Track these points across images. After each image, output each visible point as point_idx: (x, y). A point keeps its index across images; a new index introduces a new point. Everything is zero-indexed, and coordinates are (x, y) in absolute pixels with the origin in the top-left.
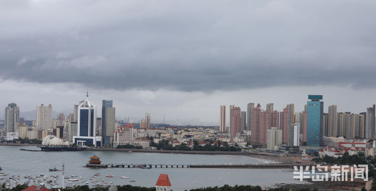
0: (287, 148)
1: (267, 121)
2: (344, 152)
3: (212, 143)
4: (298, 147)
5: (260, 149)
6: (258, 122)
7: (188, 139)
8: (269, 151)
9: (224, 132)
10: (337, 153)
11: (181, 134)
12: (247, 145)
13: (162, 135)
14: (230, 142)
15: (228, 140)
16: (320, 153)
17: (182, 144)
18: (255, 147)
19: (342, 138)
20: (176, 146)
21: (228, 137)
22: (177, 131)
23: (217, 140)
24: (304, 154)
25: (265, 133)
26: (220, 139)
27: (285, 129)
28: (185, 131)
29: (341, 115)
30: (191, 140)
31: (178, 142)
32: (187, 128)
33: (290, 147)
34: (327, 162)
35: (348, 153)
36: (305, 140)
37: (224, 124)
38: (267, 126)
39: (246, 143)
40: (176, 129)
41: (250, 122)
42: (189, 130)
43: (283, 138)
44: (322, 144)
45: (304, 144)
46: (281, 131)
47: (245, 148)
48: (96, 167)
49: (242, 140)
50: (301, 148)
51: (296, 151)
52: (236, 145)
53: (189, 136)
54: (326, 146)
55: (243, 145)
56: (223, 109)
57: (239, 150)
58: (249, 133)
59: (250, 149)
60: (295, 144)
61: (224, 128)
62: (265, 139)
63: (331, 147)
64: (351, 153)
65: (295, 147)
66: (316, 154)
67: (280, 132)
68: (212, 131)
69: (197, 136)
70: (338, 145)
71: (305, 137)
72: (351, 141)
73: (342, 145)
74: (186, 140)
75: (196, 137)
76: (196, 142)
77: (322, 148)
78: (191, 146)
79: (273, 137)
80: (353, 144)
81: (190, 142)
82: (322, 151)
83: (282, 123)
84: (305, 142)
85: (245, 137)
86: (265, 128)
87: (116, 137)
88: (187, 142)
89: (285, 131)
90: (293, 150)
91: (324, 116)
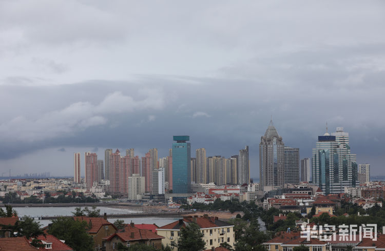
0: (152, 197)
1: (128, 168)
2: (215, 198)
3: (65, 194)
4: (163, 195)
5: (121, 199)
6: (117, 170)
7: (39, 191)
8: (130, 201)
9: (79, 183)
10: (208, 199)
11: (30, 186)
12: (105, 196)
13: (8, 188)
14: (86, 192)
15: (84, 191)
16: (188, 200)
17: (32, 196)
18: (114, 197)
19: (213, 184)
20: (25, 199)
21: (83, 188)
22: (25, 183)
23: (71, 191)
24: (171, 202)
25: (125, 181)
26: (75, 190)
27: (148, 175)
28: (35, 182)
29: (210, 159)
30: (42, 191)
31: (27, 194)
32: (36, 179)
33: (154, 195)
34: (197, 209)
35: (220, 199)
36: (171, 188)
37: (79, 174)
38: (127, 173)
39: (104, 194)
40: (25, 180)
41: (108, 171)
42: (39, 181)
43: (146, 187)
44: (191, 191)
45: (171, 192)
46: (144, 178)
47: (104, 199)
49: (100, 190)
50: (167, 197)
51: (162, 198)
52: (94, 196)
53: (39, 188)
54: (195, 192)
55: (101, 195)
56: (77, 157)
57: (97, 200)
58: (107, 183)
59: (109, 199)
60: (160, 192)
61: (79, 178)
62: (125, 189)
63: (201, 193)
64: (224, 199)
65: (160, 195)
66: (184, 201)
67: (143, 179)
68: (65, 182)
69: (48, 187)
70: (208, 191)
71: (171, 184)
72: (223, 187)
73: (213, 191)
74: (36, 192)
75: (47, 189)
76: (47, 194)
77: (191, 195)
78: (43, 198)
79: (135, 185)
80: (225, 190)
81: (40, 194)
82: (191, 198)
83: (145, 170)
84: (171, 190)
85: (103, 187)
86: (125, 176)
88: (38, 194)
89: (148, 178)
90: (158, 198)
91: (192, 162)
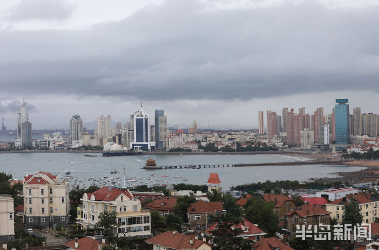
0: (319, 147)
1: (300, 124)
2: (369, 148)
3: (252, 144)
4: (328, 145)
5: (295, 148)
6: (292, 125)
7: (232, 142)
8: (302, 150)
9: (262, 135)
10: (363, 149)
11: (225, 137)
12: (283, 145)
13: (208, 139)
14: (268, 143)
15: (267, 142)
16: (348, 149)
17: (227, 146)
18: (290, 146)
19: (367, 136)
20: (221, 148)
21: (266, 139)
22: (222, 135)
23: (257, 141)
24: (334, 151)
25: (299, 133)
26: (259, 141)
27: (316, 130)
28: (228, 134)
29: (364, 115)
30: (234, 142)
31: (223, 145)
32: (230, 132)
33: (321, 145)
34: (355, 158)
35: (372, 149)
36: (334, 139)
37: (262, 127)
38: (300, 128)
39: (282, 144)
40: (221, 133)
41: (285, 125)
42: (232, 133)
43: (315, 138)
44: (349, 142)
45: (334, 142)
46: (313, 131)
47: (282, 148)
48: (152, 168)
49: (279, 141)
50: (331, 146)
51: (327, 149)
52: (274, 145)
53: (232, 139)
54: (353, 143)
55: (280, 145)
56: (261, 114)
57: (277, 149)
58: (285, 134)
59: (286, 148)
60: (326, 143)
61: (262, 131)
62: (299, 139)
63: (358, 144)
64: (375, 149)
65: (326, 145)
66: (345, 151)
67: (312, 133)
68: (252, 134)
69: (239, 138)
70: (363, 142)
71: (334, 136)
72: (374, 138)
73: (367, 142)
74: (229, 142)
75: (238, 140)
76: (238, 144)
77: (349, 145)
78: (235, 148)
79: (306, 137)
80: (377, 141)
81: (233, 144)
82: (349, 148)
83: (314, 124)
84: (335, 141)
85: (281, 138)
86: (298, 130)
87: (168, 142)
88: (231, 144)
89: (316, 132)
90: (324, 148)
91: (350, 117)
